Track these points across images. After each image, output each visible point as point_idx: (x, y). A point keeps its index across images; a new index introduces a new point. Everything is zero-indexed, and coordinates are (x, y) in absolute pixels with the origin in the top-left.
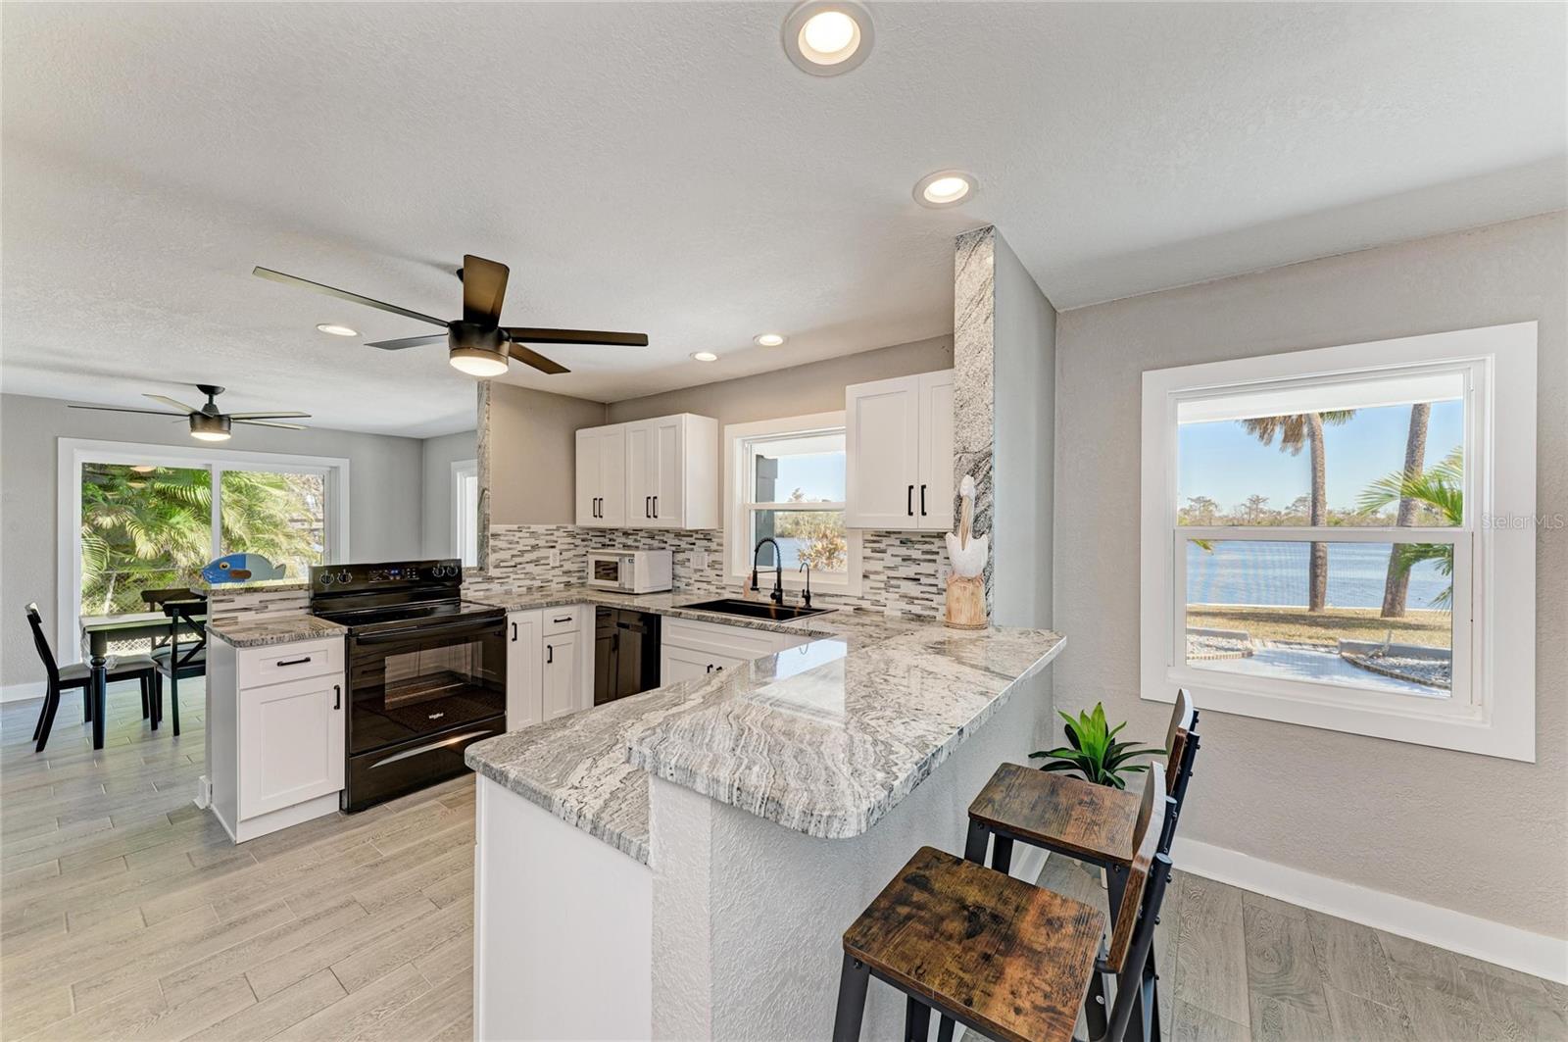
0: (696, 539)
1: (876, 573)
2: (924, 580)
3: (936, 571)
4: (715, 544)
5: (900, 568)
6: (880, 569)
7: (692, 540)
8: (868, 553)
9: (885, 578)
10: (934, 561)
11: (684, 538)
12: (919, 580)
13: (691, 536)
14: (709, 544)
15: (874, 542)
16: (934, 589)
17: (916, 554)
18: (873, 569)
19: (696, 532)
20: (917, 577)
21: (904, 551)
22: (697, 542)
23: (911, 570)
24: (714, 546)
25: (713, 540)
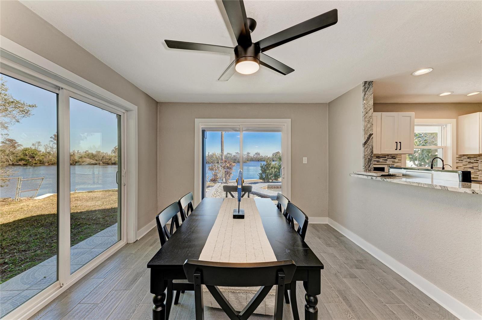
0: (387, 158)
1: (460, 167)
2: (475, 168)
3: (478, 165)
4: (397, 160)
5: (468, 165)
6: (462, 165)
7: (386, 159)
8: (458, 161)
9: (463, 168)
10: (477, 163)
11: (381, 158)
12: (473, 168)
13: (386, 157)
14: (394, 160)
15: (459, 158)
16: (478, 170)
17: (472, 161)
18: (459, 166)
19: (388, 155)
20: (473, 167)
21: (469, 160)
22: (389, 160)
23: (471, 165)
24: (396, 160)
25: (396, 158)
